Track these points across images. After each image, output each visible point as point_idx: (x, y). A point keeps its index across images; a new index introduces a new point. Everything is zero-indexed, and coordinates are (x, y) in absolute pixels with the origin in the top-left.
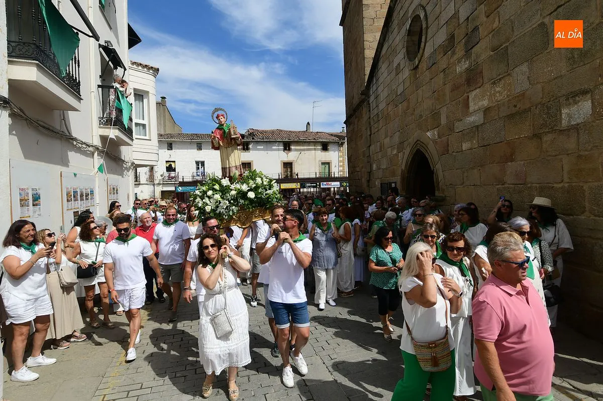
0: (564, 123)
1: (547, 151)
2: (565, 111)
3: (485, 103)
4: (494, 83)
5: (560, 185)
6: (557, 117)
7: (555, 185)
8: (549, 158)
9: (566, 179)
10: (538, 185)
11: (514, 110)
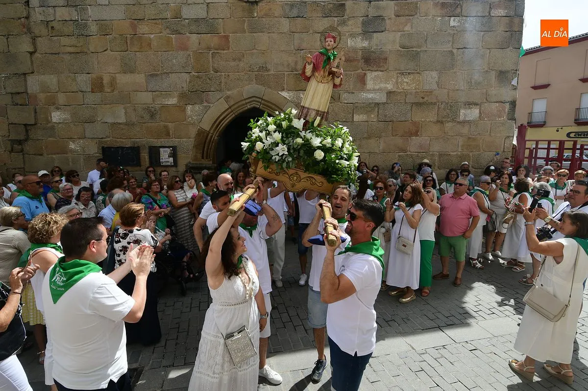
0: (462, 118)
1: (447, 133)
2: (462, 111)
3: (390, 87)
4: (403, 74)
5: (455, 153)
6: (456, 114)
7: (452, 153)
8: (449, 137)
9: (460, 150)
10: (438, 153)
11: (421, 100)
